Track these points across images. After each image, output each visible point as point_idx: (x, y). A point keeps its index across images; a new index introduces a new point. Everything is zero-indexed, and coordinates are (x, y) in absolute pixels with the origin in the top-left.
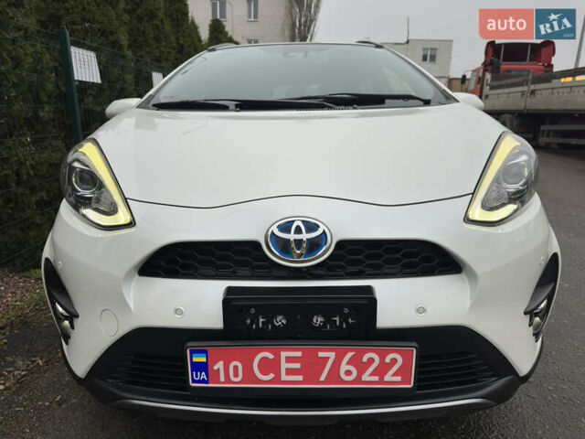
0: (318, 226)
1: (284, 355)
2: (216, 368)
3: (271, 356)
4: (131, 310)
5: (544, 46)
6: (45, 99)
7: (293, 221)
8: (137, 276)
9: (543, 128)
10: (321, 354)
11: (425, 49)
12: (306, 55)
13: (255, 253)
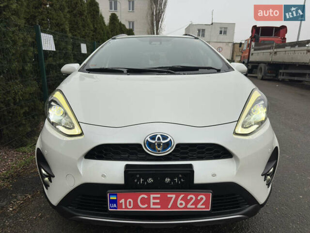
0: (168, 137)
1: (152, 196)
2: (121, 202)
3: (146, 197)
4: (81, 175)
5: (281, 29)
6: (28, 60)
7: (157, 135)
8: (84, 159)
9: (281, 71)
10: (169, 196)
11: (221, 28)
12: (161, 43)
13: (139, 149)
